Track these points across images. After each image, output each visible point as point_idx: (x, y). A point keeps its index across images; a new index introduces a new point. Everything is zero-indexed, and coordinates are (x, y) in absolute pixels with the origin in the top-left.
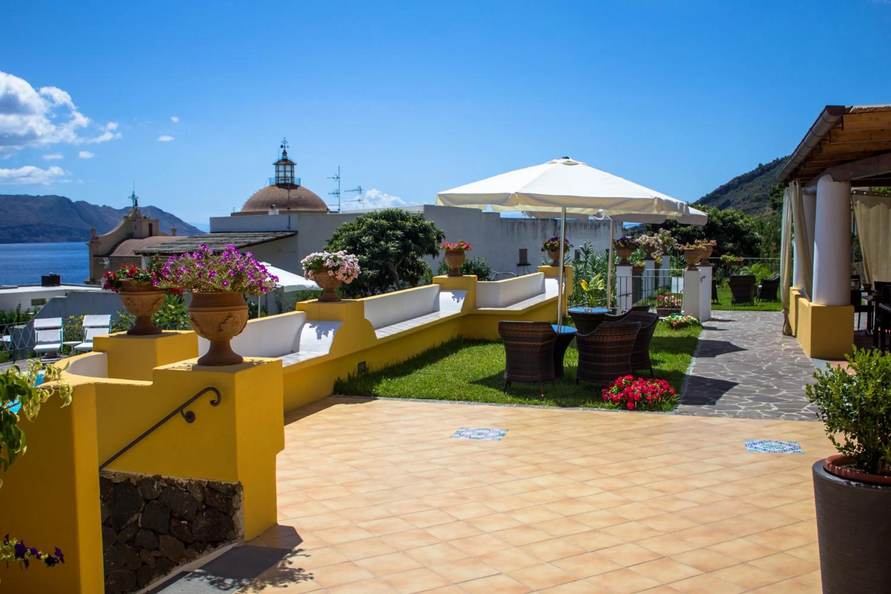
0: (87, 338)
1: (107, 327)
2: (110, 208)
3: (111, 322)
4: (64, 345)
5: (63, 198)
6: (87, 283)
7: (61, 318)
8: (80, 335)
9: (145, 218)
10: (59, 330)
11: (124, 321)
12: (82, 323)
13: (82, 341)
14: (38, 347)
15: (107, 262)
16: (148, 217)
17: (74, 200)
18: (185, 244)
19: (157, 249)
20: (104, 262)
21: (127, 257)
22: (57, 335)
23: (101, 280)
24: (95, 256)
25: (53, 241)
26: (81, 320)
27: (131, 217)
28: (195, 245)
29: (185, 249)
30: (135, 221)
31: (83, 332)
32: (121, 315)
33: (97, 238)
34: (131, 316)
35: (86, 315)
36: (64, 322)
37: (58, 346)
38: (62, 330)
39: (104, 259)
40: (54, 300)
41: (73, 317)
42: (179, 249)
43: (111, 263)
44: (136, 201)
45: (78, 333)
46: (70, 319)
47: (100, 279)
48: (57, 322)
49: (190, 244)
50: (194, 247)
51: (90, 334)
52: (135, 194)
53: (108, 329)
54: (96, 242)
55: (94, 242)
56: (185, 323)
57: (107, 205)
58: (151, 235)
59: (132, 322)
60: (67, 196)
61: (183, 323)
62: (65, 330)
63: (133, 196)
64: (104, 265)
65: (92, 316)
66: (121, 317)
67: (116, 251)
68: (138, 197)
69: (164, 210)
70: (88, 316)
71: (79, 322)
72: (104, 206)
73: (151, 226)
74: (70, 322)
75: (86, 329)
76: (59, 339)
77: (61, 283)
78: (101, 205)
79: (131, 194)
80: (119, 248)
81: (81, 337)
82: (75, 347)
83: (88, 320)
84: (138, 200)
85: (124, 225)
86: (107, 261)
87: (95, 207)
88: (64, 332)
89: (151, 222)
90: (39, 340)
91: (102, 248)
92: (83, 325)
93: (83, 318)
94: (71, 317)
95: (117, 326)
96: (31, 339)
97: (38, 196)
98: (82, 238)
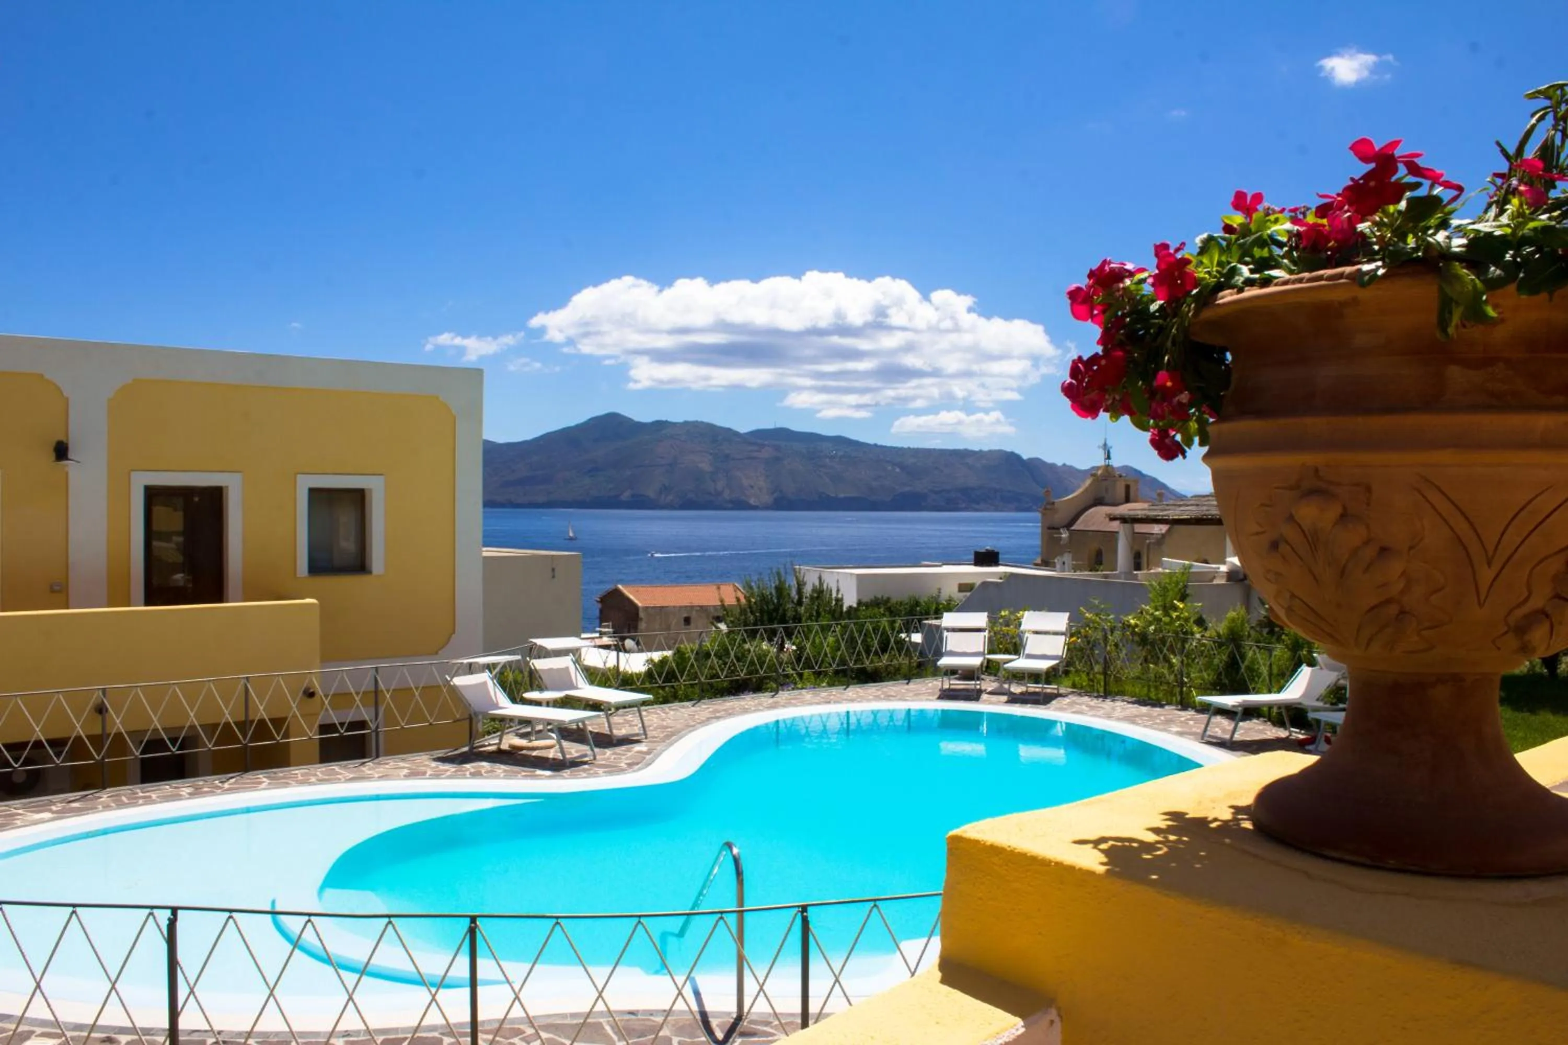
0: (1027, 652)
1: (1062, 634)
2: (1071, 467)
3: (1070, 627)
4: (989, 661)
5: (1012, 454)
6: (1036, 565)
7: (986, 614)
8: (1015, 644)
9: (1120, 476)
10: (982, 634)
11: (1091, 625)
12: (1020, 625)
13: (1019, 655)
14: (944, 661)
15: (1065, 535)
16: (1124, 475)
17: (1025, 457)
18: (1187, 505)
19: (1144, 512)
20: (1061, 534)
21: (1093, 531)
22: (978, 642)
23: (1056, 561)
24: (1049, 528)
25: (997, 510)
26: (1019, 619)
27: (1101, 474)
28: (1205, 508)
29: (1187, 513)
30: (1106, 480)
31: (1021, 639)
32: (1087, 615)
33: (1053, 503)
34: (1104, 617)
35: (1029, 610)
36: (992, 620)
37: (976, 661)
38: (986, 633)
39: (1061, 530)
40: (985, 584)
41: (1007, 613)
42: (1177, 512)
43: (1070, 537)
44: (1109, 452)
45: (1014, 641)
46: (1002, 617)
47: (1054, 559)
48: (980, 619)
49: (1197, 505)
50: (1202, 511)
51: (1033, 645)
52: (1108, 442)
53: (1063, 638)
54: (1050, 509)
55: (1048, 508)
56: (1203, 636)
57: (1068, 463)
58: (1127, 500)
59: (1106, 627)
60: (1017, 452)
61: (1198, 636)
62: (992, 634)
63: (1105, 445)
64: (1060, 539)
65: (1037, 613)
66: (1087, 618)
67: (1079, 521)
68: (1111, 447)
69: (1144, 472)
70: (1031, 612)
71: (1016, 622)
72: (1064, 465)
73: (1128, 488)
74: (1001, 621)
75: (1027, 635)
76: (981, 650)
77: (1000, 562)
78: (1060, 464)
79: (1101, 443)
80: (1082, 518)
81: (1016, 648)
82: (1006, 666)
83: (1031, 620)
84: (1111, 451)
85: (1090, 485)
86: (1065, 533)
87: (1052, 467)
88: (990, 638)
89: (1128, 483)
90: (948, 649)
91: (1060, 517)
92: (1022, 628)
93: (1023, 616)
94: (1003, 613)
95: (1080, 633)
96: (937, 645)
97: (981, 451)
98: (1034, 507)
